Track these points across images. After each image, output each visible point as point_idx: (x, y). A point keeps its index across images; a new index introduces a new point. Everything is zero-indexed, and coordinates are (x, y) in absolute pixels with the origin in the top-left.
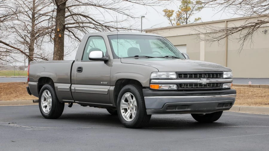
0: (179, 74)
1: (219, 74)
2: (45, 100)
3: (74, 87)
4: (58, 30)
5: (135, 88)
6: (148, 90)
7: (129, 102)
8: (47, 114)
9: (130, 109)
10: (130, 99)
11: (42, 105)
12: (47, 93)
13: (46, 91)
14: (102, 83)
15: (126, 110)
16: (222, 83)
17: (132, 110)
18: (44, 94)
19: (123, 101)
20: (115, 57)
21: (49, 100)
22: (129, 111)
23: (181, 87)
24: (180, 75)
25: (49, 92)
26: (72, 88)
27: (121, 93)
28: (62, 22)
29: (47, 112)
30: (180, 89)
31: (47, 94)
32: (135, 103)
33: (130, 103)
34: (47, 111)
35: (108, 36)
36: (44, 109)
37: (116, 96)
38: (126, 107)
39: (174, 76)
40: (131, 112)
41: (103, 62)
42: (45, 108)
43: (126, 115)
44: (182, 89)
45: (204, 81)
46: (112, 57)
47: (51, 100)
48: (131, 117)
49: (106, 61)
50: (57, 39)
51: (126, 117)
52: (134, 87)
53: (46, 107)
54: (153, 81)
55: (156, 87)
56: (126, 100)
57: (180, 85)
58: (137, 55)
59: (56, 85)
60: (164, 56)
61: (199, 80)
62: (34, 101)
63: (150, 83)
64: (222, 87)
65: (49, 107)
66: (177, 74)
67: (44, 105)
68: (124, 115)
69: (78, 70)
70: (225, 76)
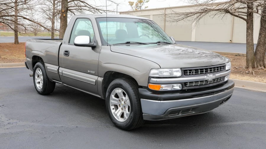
0: (184, 71)
1: (222, 67)
2: (38, 76)
3: (61, 69)
4: (63, 11)
5: (128, 85)
6: (146, 91)
7: (120, 98)
8: (40, 90)
9: (121, 107)
10: (121, 96)
11: (36, 81)
12: (39, 70)
13: (39, 69)
14: (89, 71)
15: (116, 107)
16: (224, 77)
17: (124, 108)
18: (37, 71)
19: (113, 96)
20: (104, 43)
21: (41, 78)
22: (120, 108)
23: (186, 86)
25: (40, 70)
26: (59, 71)
27: (111, 87)
29: (39, 88)
30: (185, 88)
31: (39, 72)
32: (128, 102)
33: (121, 100)
35: (96, 18)
37: (105, 89)
38: (116, 103)
39: (179, 74)
40: (122, 110)
41: (90, 48)
42: (38, 84)
43: (116, 113)
44: (187, 88)
45: (210, 77)
46: (100, 44)
48: (122, 116)
49: (94, 48)
50: (62, 17)
51: (116, 115)
52: (127, 83)
53: (39, 83)
54: (152, 79)
55: (156, 88)
56: (117, 96)
57: (184, 84)
58: (128, 41)
59: (46, 65)
60: (156, 42)
61: (206, 76)
62: (31, 75)
63: (149, 83)
64: (224, 80)
65: (42, 84)
66: (182, 70)
68: (114, 113)
69: (65, 54)
70: (227, 68)
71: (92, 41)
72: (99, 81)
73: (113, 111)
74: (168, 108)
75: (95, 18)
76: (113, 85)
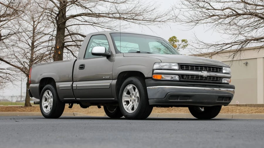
1: (218, 69)
2: (46, 100)
3: (76, 84)
4: (58, 48)
5: (138, 80)
6: (150, 81)
7: (131, 94)
8: (48, 114)
9: (132, 102)
10: (132, 91)
11: (43, 105)
12: (48, 93)
13: (47, 91)
14: (104, 77)
15: (128, 102)
16: (221, 78)
17: (134, 101)
18: (45, 95)
19: (125, 93)
20: (117, 52)
21: (50, 101)
22: (131, 103)
23: (183, 78)
24: (182, 66)
25: (50, 92)
26: (73, 85)
27: (123, 85)
28: (61, 40)
30: (182, 80)
32: (138, 95)
33: (132, 95)
34: (47, 111)
35: (110, 34)
36: (45, 110)
39: (177, 67)
41: (105, 58)
42: (45, 108)
43: (128, 107)
44: (184, 80)
45: (205, 74)
46: (114, 53)
47: (52, 100)
48: (133, 109)
49: (108, 57)
50: (57, 56)
51: (128, 109)
52: (136, 79)
53: (46, 107)
54: (155, 71)
55: (158, 77)
56: (128, 93)
57: (181, 76)
58: (139, 51)
59: (58, 84)
61: (200, 72)
62: (35, 102)
63: (153, 74)
64: (222, 81)
65: (50, 107)
66: (179, 65)
67: (45, 105)
69: (80, 68)
70: (224, 71)
71: (107, 51)
72: (113, 84)
73: (125, 107)
74: (168, 92)
76: (126, 83)
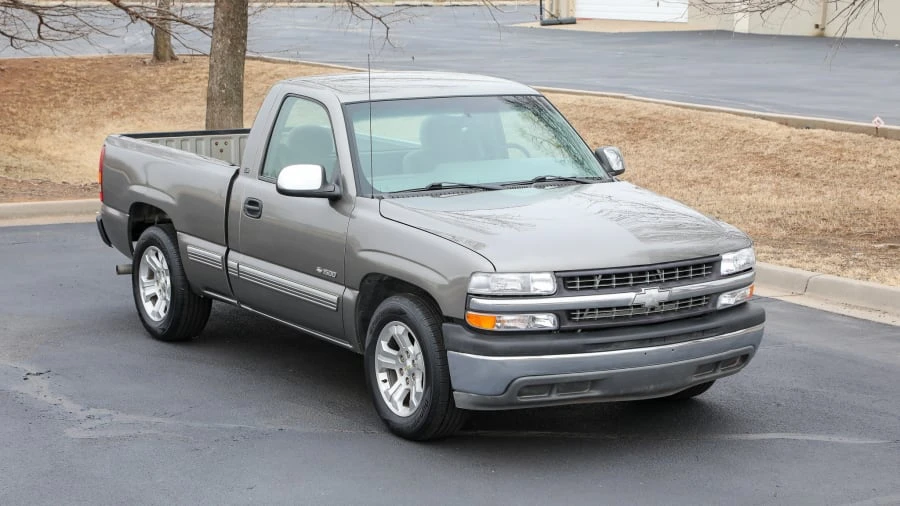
0: (565, 279)
1: (706, 265)
2: (151, 275)
3: (235, 259)
5: (420, 313)
6: (458, 331)
7: (402, 351)
8: (157, 326)
9: (405, 376)
10: (405, 343)
11: (142, 291)
12: (157, 255)
13: (154, 250)
14: (319, 270)
15: (392, 375)
16: (714, 295)
17: (410, 378)
18: (147, 256)
19: (384, 345)
20: (362, 189)
21: (163, 281)
22: (401, 380)
23: (570, 319)
24: (568, 281)
25: (161, 255)
26: (229, 262)
29: (156, 319)
30: (569, 325)
31: (155, 260)
32: (421, 363)
33: (405, 356)
34: (156, 311)
35: (344, 106)
36: (148, 307)
37: (364, 322)
38: (391, 362)
39: (546, 284)
40: (408, 384)
41: (325, 202)
42: (150, 303)
43: (391, 391)
44: (574, 327)
45: (651, 295)
46: (352, 190)
47: (168, 280)
48: (406, 402)
49: (335, 200)
51: (391, 399)
52: (417, 310)
53: (154, 298)
54: (476, 301)
55: (486, 324)
56: (393, 344)
57: (565, 314)
58: (436, 181)
59: (185, 238)
61: (634, 293)
62: (121, 269)
63: (467, 308)
64: (715, 304)
65: (164, 304)
66: (557, 277)
67: (149, 292)
68: (386, 393)
69: (249, 210)
70: (726, 267)
71: (328, 179)
72: (348, 300)
73: (383, 387)
74: (514, 376)
75: (342, 105)
76: (383, 313)
